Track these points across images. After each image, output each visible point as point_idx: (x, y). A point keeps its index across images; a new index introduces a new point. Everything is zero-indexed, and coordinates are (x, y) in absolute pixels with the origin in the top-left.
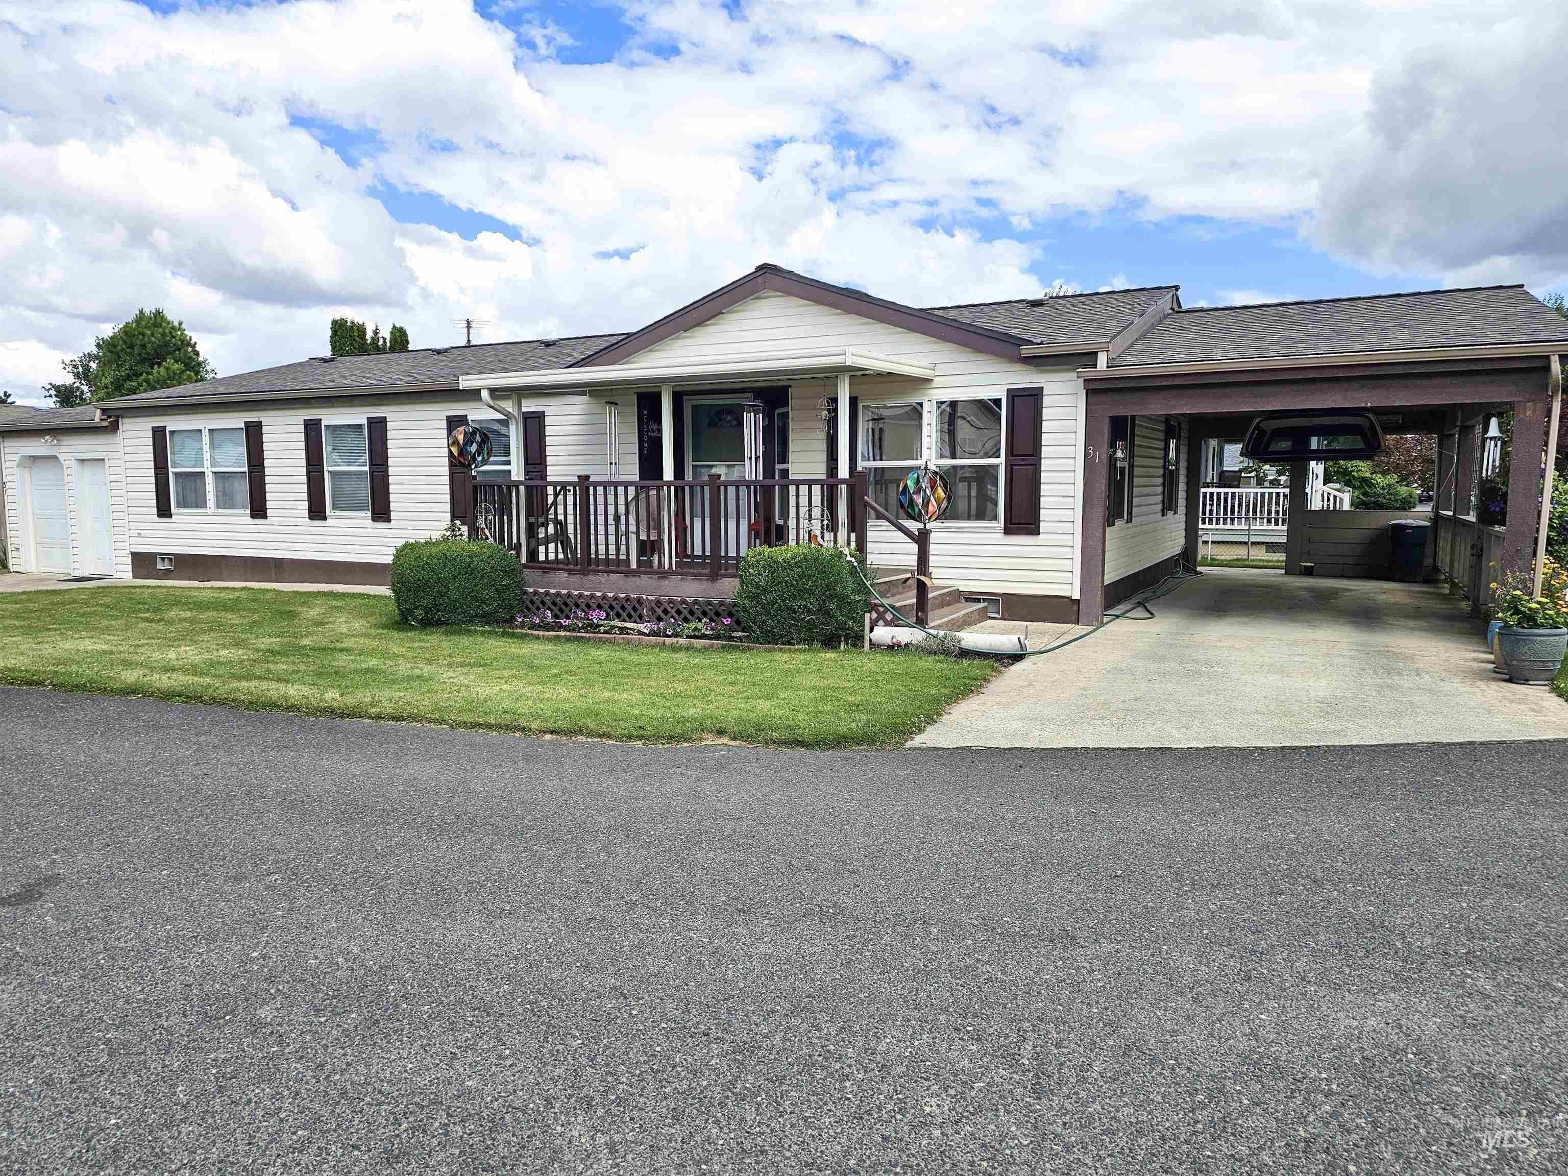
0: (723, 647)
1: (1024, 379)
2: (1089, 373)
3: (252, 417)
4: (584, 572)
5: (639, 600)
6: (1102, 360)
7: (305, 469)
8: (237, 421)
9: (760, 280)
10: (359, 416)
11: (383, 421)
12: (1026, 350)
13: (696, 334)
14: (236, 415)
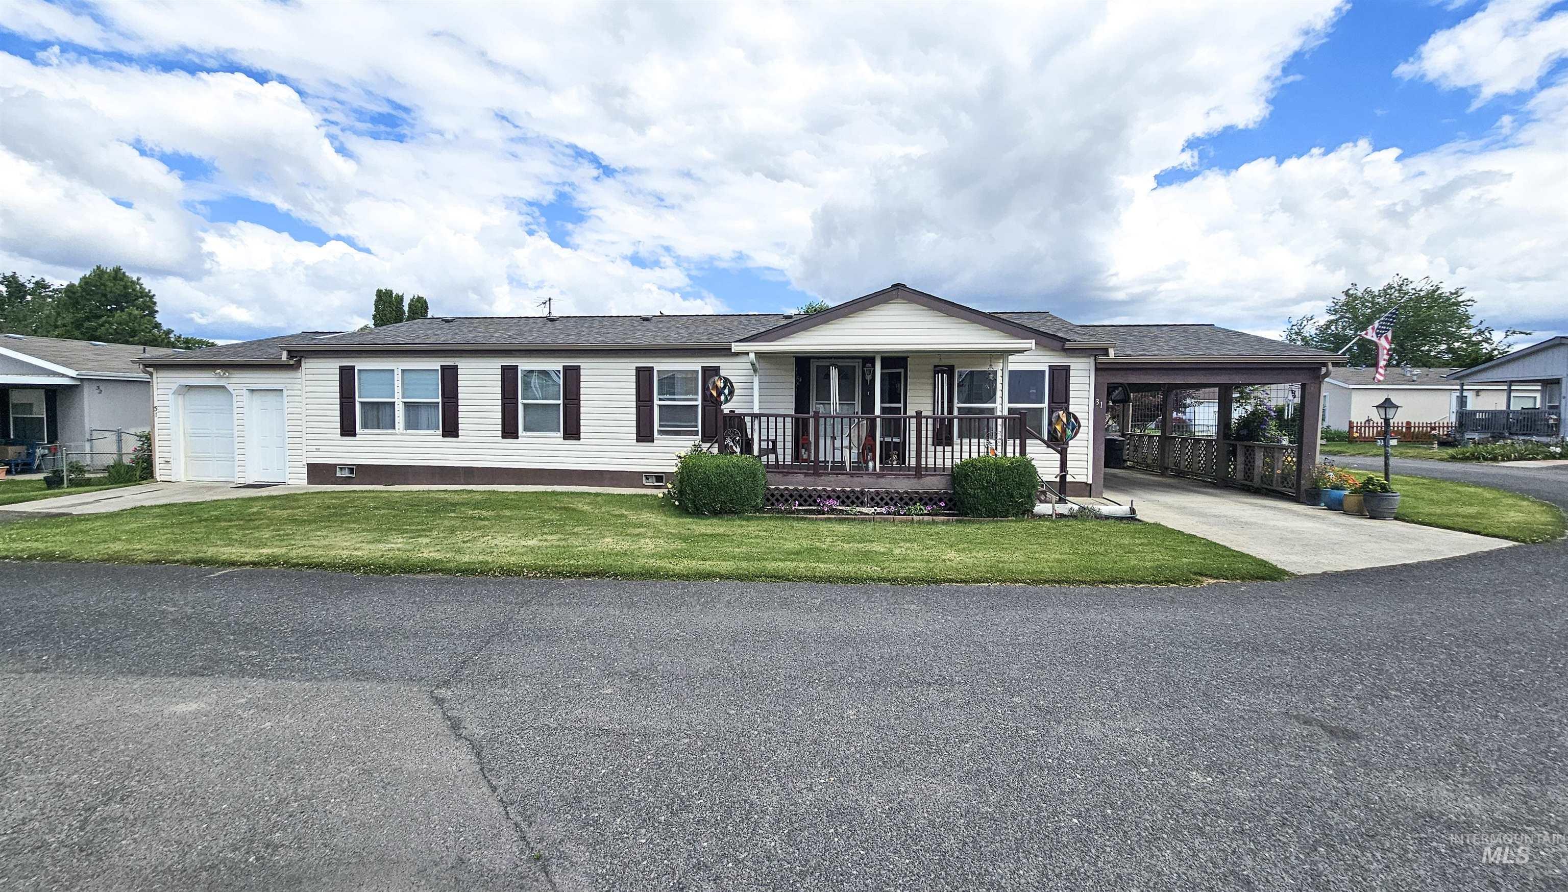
0: (957, 521)
1: (1059, 360)
2: (1102, 359)
3: (449, 362)
4: (816, 474)
5: (862, 492)
6: (1111, 352)
7: (500, 401)
8: (435, 364)
9: (894, 293)
10: (555, 365)
11: (577, 369)
12: (1068, 345)
13: (843, 322)
14: (434, 360)
